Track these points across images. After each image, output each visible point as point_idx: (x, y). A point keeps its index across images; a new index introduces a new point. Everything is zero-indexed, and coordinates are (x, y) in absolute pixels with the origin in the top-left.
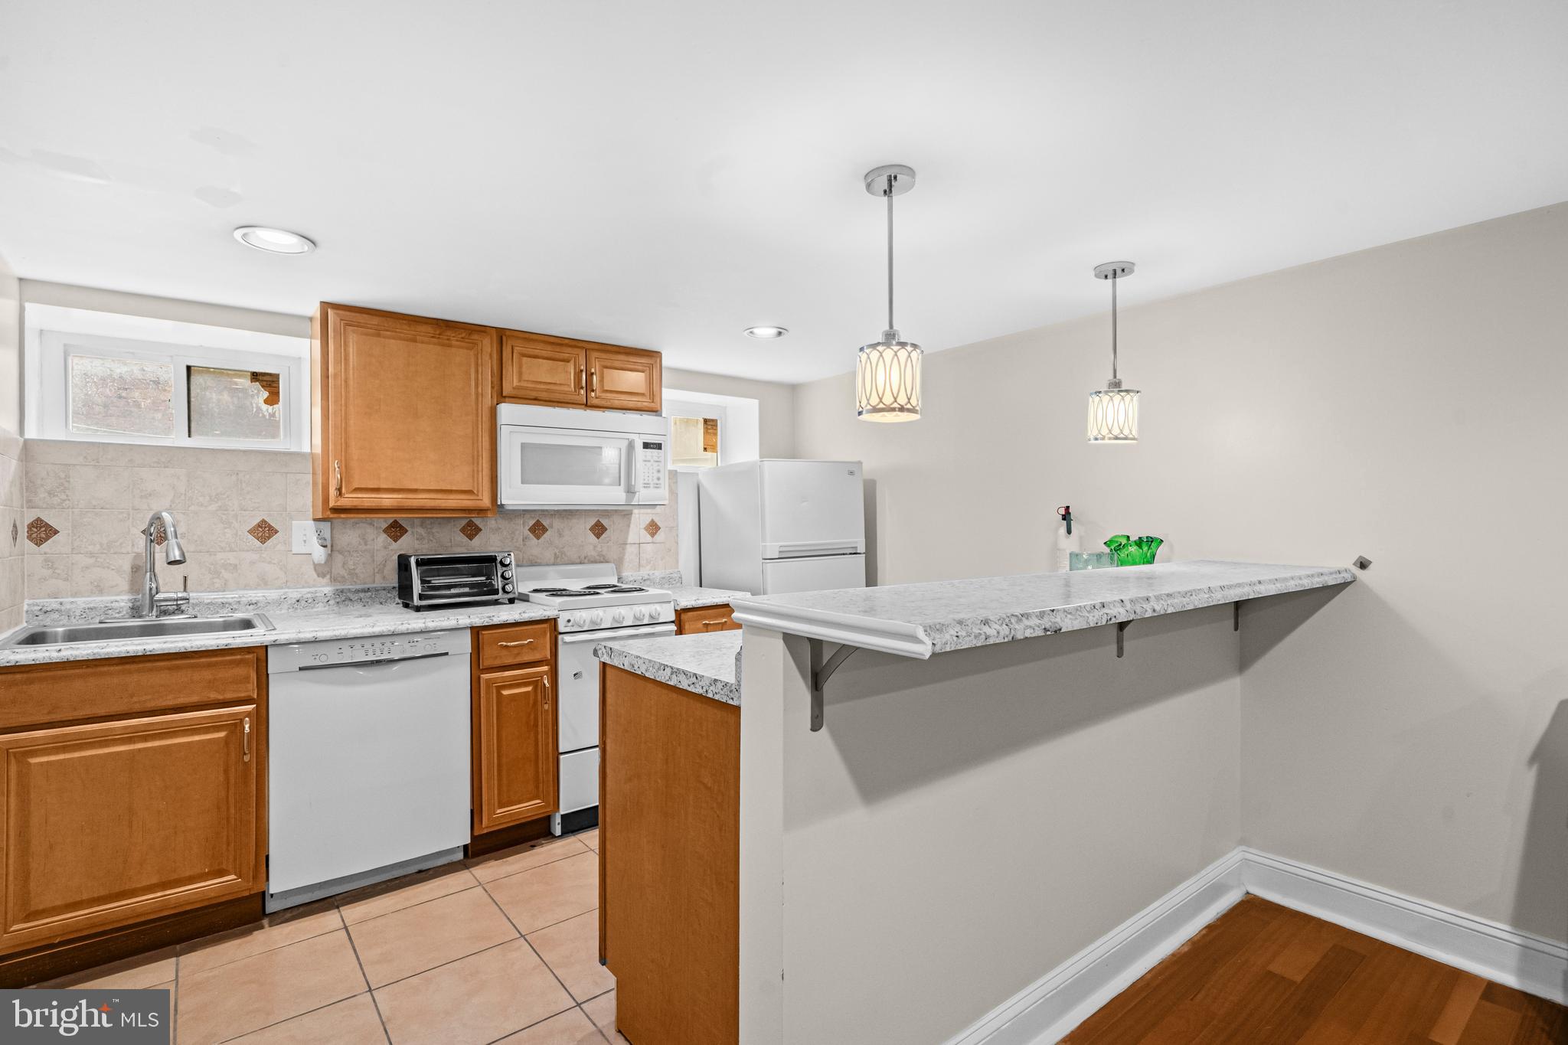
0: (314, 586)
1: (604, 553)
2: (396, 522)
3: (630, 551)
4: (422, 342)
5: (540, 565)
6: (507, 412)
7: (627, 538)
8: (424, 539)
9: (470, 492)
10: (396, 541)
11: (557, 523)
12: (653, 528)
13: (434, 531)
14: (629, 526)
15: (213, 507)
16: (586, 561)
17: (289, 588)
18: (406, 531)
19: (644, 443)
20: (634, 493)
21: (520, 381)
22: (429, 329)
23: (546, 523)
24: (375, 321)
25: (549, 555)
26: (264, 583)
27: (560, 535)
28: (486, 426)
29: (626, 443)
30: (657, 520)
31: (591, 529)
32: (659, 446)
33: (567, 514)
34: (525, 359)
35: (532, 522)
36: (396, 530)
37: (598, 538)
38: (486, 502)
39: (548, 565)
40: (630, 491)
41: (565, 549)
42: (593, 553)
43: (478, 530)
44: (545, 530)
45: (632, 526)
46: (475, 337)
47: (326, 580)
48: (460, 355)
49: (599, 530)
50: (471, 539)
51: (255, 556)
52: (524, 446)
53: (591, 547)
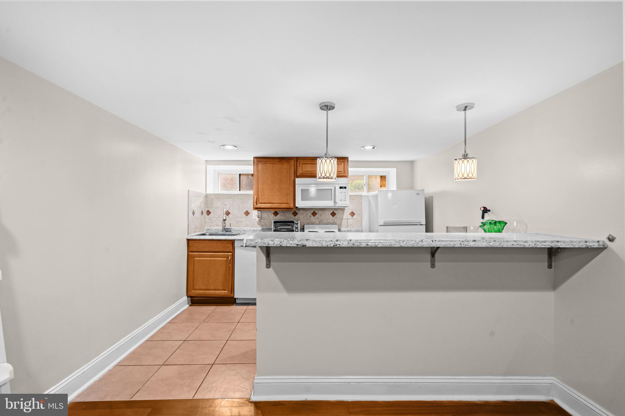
0: (257, 227)
1: (335, 222)
2: (276, 211)
3: (344, 221)
4: (276, 164)
5: (315, 224)
6: (298, 180)
7: (343, 217)
8: (283, 216)
9: (288, 203)
10: (276, 216)
11: (320, 212)
12: (353, 214)
13: (285, 214)
14: (344, 213)
15: (237, 207)
16: (329, 224)
17: (252, 227)
18: (278, 214)
19: (340, 187)
20: (337, 203)
21: (302, 171)
22: (277, 160)
23: (316, 212)
24: (265, 160)
25: (317, 221)
26: (247, 226)
27: (321, 215)
28: (293, 184)
29: (334, 187)
30: (354, 211)
31: (331, 214)
32: (345, 188)
33: (323, 209)
34: (303, 165)
35: (312, 212)
36: (276, 214)
37: (333, 217)
38: (292, 206)
39: (317, 224)
40: (335, 202)
41: (322, 220)
42: (331, 221)
43: (297, 214)
44: (316, 214)
46: (290, 160)
47: (260, 226)
48: (285, 166)
49: (333, 214)
50: (295, 216)
51: (245, 219)
52: (302, 190)
53: (331, 220)
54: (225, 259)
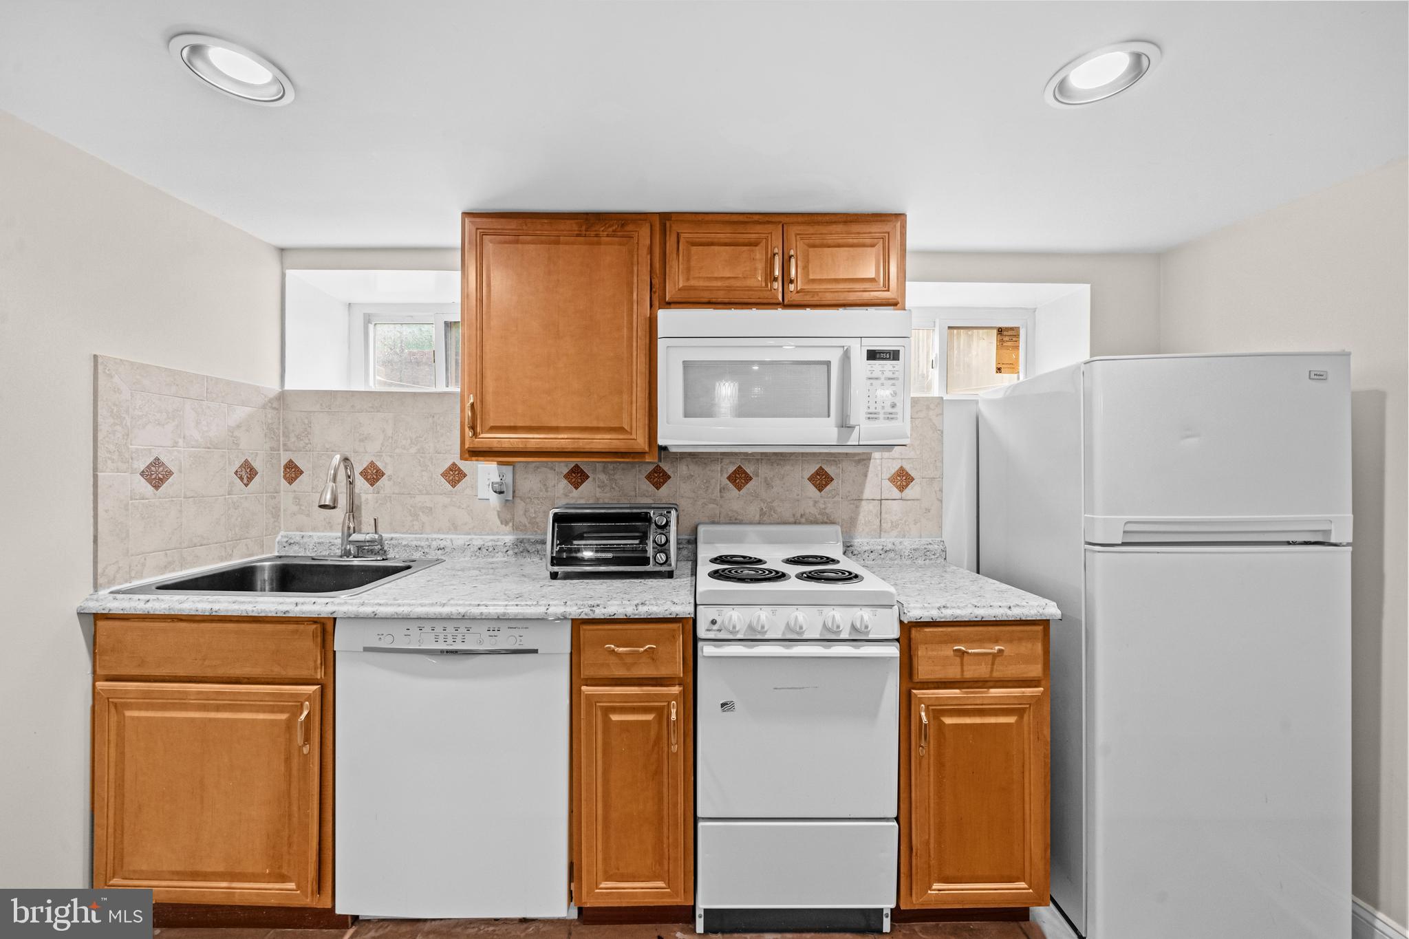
0: (498, 534)
1: (827, 511)
2: (577, 466)
3: (867, 510)
4: (567, 243)
5: (741, 523)
6: (665, 317)
7: (862, 492)
8: (606, 485)
9: (620, 430)
10: (576, 488)
11: (765, 470)
12: (903, 479)
13: (617, 477)
14: (866, 476)
15: (413, 450)
16: (803, 520)
17: (475, 534)
18: (587, 477)
19: (869, 351)
20: (853, 427)
21: (688, 279)
22: (572, 225)
23: (749, 469)
24: (513, 224)
25: (753, 510)
26: (454, 528)
27: (768, 485)
28: (644, 342)
29: (840, 352)
30: (908, 468)
31: (810, 479)
32: (894, 355)
33: (778, 458)
34: (694, 249)
35: (732, 469)
36: (577, 476)
37: (820, 490)
38: (641, 442)
39: (751, 523)
40: (845, 425)
41: (775, 504)
42: (814, 511)
43: (666, 477)
44: (748, 478)
45: (870, 475)
46: (630, 227)
47: (509, 528)
48: (610, 253)
49: (821, 480)
50: (658, 488)
51: (447, 500)
52: (687, 365)
53: (811, 503)
54: (284, 716)
